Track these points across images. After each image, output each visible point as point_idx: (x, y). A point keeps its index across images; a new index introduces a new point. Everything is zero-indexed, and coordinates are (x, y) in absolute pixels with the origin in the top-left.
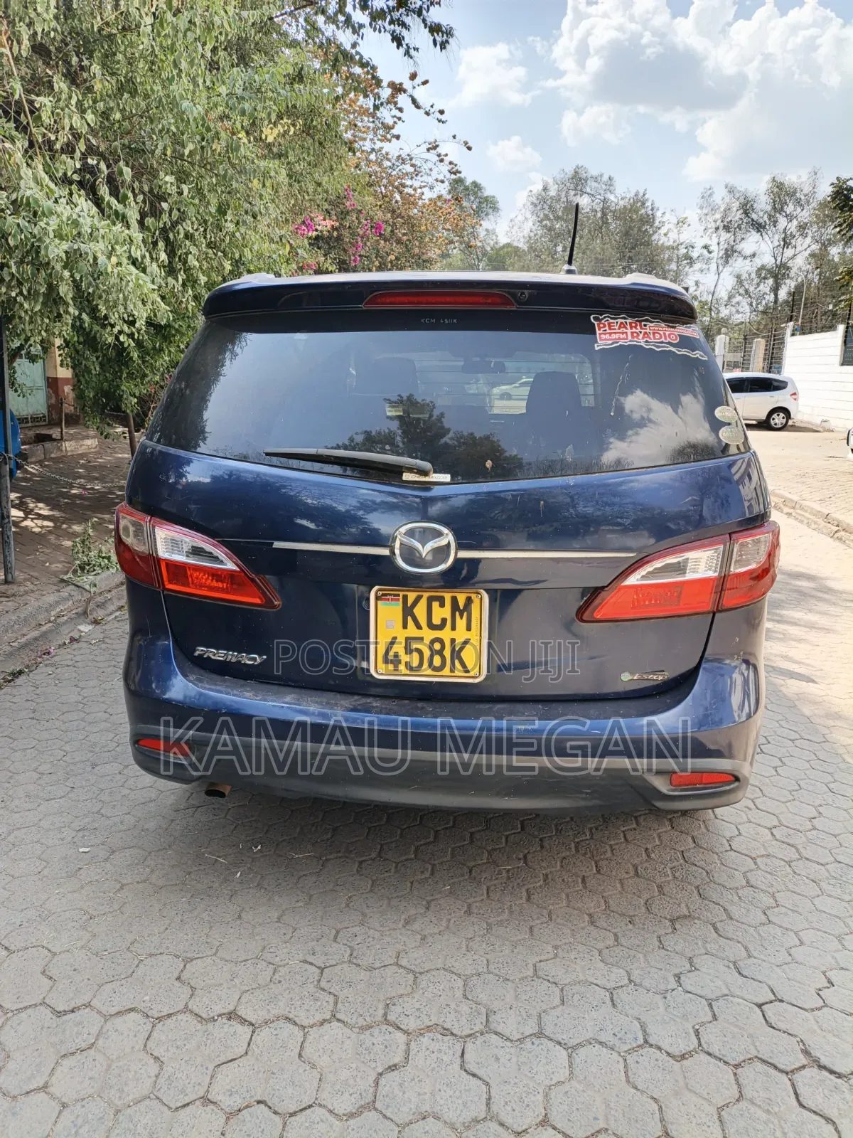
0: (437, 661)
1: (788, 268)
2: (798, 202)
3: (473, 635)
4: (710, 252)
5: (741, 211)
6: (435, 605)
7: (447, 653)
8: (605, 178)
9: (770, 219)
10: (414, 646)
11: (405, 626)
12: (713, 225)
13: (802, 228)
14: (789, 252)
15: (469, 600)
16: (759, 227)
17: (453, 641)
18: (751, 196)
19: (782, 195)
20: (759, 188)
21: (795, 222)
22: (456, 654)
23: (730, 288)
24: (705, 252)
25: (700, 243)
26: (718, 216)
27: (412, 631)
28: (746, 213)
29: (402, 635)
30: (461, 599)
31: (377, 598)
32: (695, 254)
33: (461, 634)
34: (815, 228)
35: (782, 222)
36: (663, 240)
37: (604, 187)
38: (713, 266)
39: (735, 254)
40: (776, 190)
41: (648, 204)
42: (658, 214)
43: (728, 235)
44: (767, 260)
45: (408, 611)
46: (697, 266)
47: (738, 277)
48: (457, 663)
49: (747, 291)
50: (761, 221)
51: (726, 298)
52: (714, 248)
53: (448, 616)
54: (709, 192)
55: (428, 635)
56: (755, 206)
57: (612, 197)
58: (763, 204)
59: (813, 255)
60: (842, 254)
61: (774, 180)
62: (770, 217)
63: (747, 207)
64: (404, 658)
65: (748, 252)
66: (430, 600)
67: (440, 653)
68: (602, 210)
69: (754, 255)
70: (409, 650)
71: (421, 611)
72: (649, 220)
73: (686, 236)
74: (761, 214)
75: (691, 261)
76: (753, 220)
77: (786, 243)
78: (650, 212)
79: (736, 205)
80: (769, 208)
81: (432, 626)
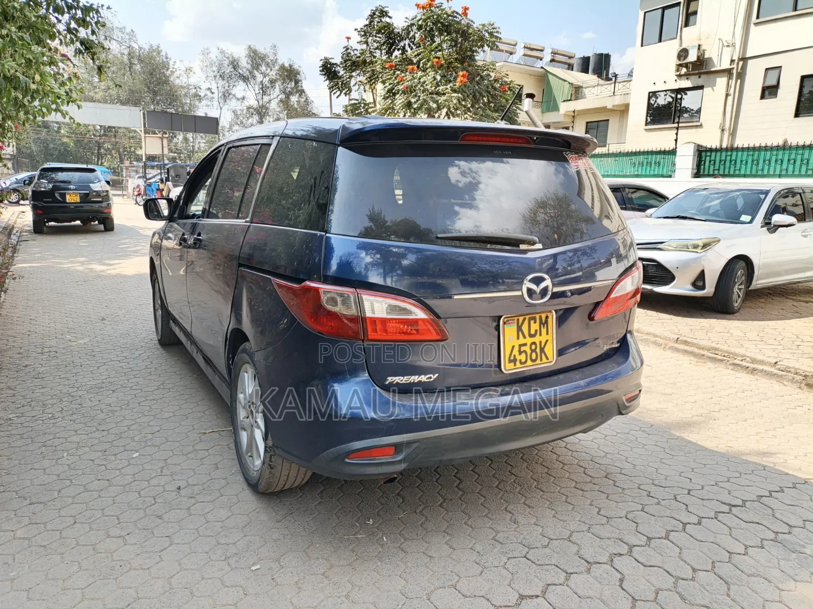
0: (534, 356)
1: (267, 109)
2: (268, 65)
3: (549, 337)
4: (213, 93)
5: (231, 66)
6: (532, 322)
7: (538, 350)
8: (128, 30)
9: (250, 74)
10: (523, 349)
11: (518, 338)
12: (212, 74)
13: (272, 82)
14: (266, 98)
15: (547, 317)
16: (245, 79)
17: (541, 342)
18: (236, 56)
19: (257, 59)
20: (240, 52)
21: (267, 78)
22: (542, 350)
23: (230, 120)
24: (209, 93)
25: (204, 86)
26: (215, 69)
27: (522, 341)
28: (235, 68)
29: (517, 343)
30: (544, 316)
31: (505, 323)
32: (202, 94)
33: (544, 338)
34: (280, 83)
35: (259, 78)
36: (177, 82)
37: (128, 37)
38: (216, 103)
39: (231, 96)
40: (252, 54)
41: (163, 54)
42: (171, 63)
43: (223, 83)
44: (253, 102)
45: (519, 329)
46: (204, 102)
47: (234, 112)
48: (543, 355)
49: (242, 122)
50: (245, 75)
51: (228, 126)
52: (214, 90)
53: (538, 328)
54: (207, 51)
55: (529, 341)
56: (240, 64)
57: (136, 46)
58: (245, 63)
59: (281, 101)
60: (298, 102)
61: (250, 47)
62: (250, 73)
63: (235, 64)
64: (518, 357)
65: (239, 96)
66: (530, 319)
67: (535, 351)
68: (129, 54)
69: (243, 98)
70: (520, 353)
71: (525, 328)
72: (165, 66)
73: (193, 80)
74: (244, 70)
75: (200, 99)
76: (240, 73)
77: (264, 90)
78: (165, 60)
79: (226, 62)
80: (249, 67)
81: (531, 336)
